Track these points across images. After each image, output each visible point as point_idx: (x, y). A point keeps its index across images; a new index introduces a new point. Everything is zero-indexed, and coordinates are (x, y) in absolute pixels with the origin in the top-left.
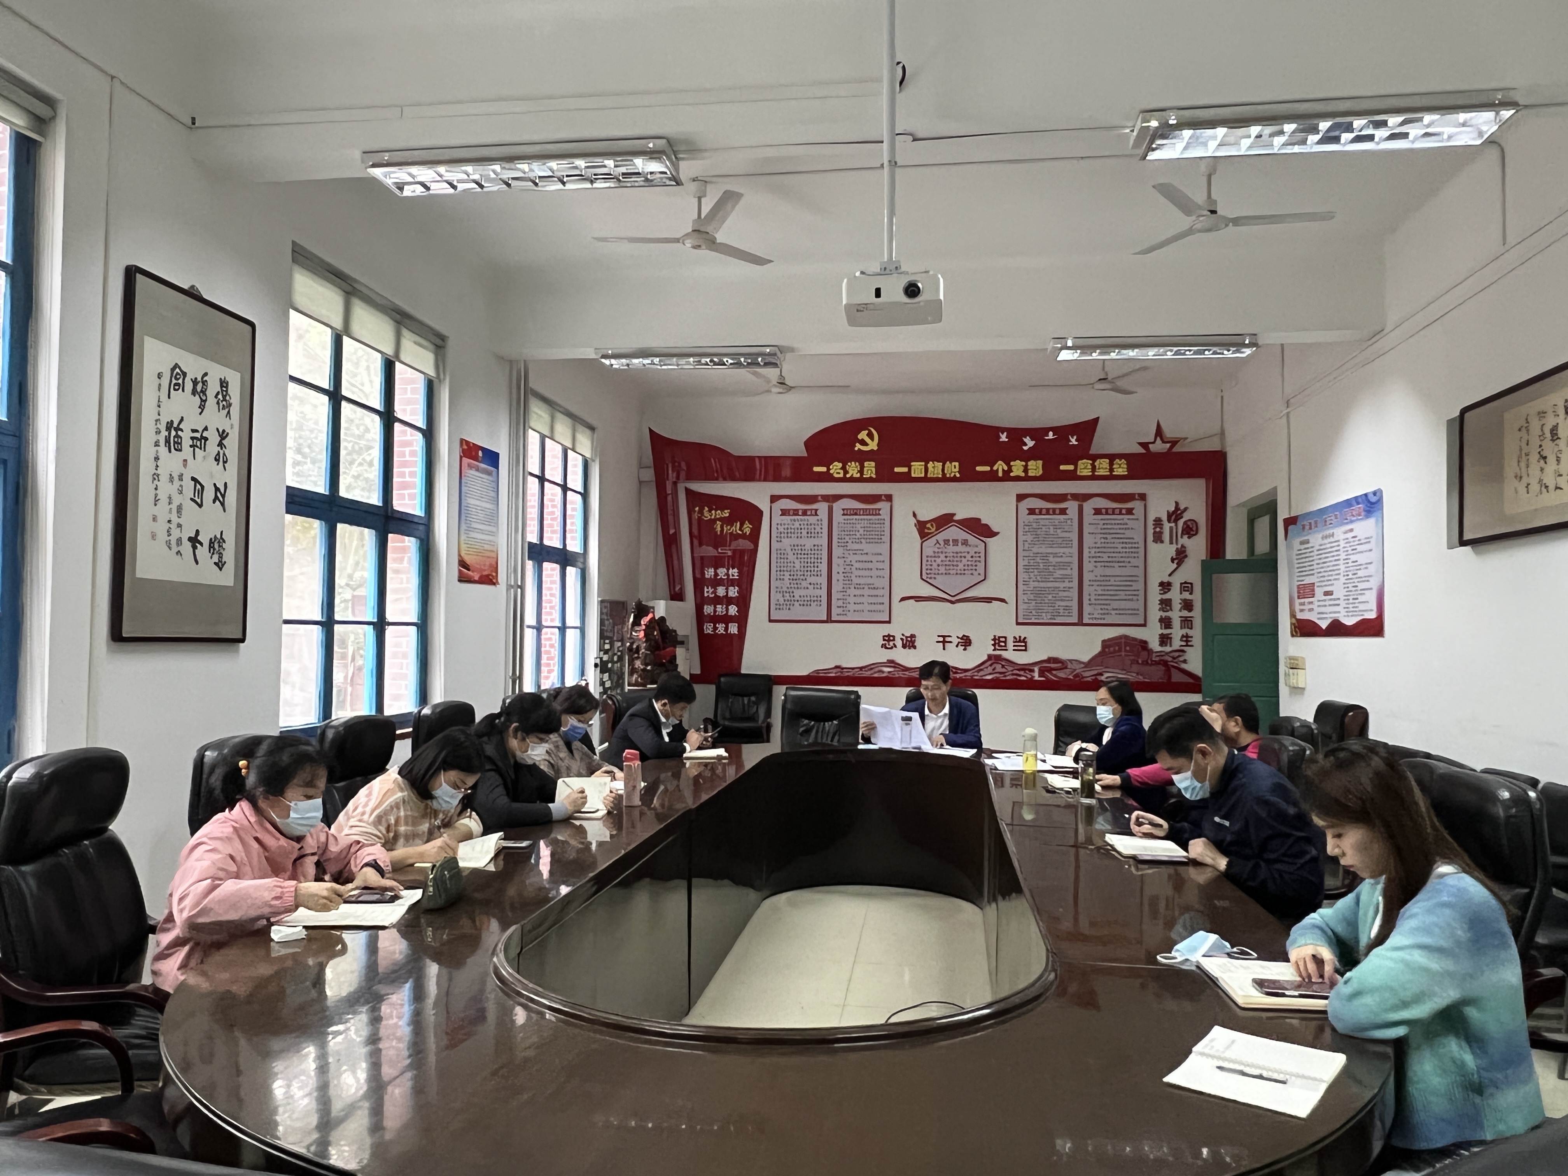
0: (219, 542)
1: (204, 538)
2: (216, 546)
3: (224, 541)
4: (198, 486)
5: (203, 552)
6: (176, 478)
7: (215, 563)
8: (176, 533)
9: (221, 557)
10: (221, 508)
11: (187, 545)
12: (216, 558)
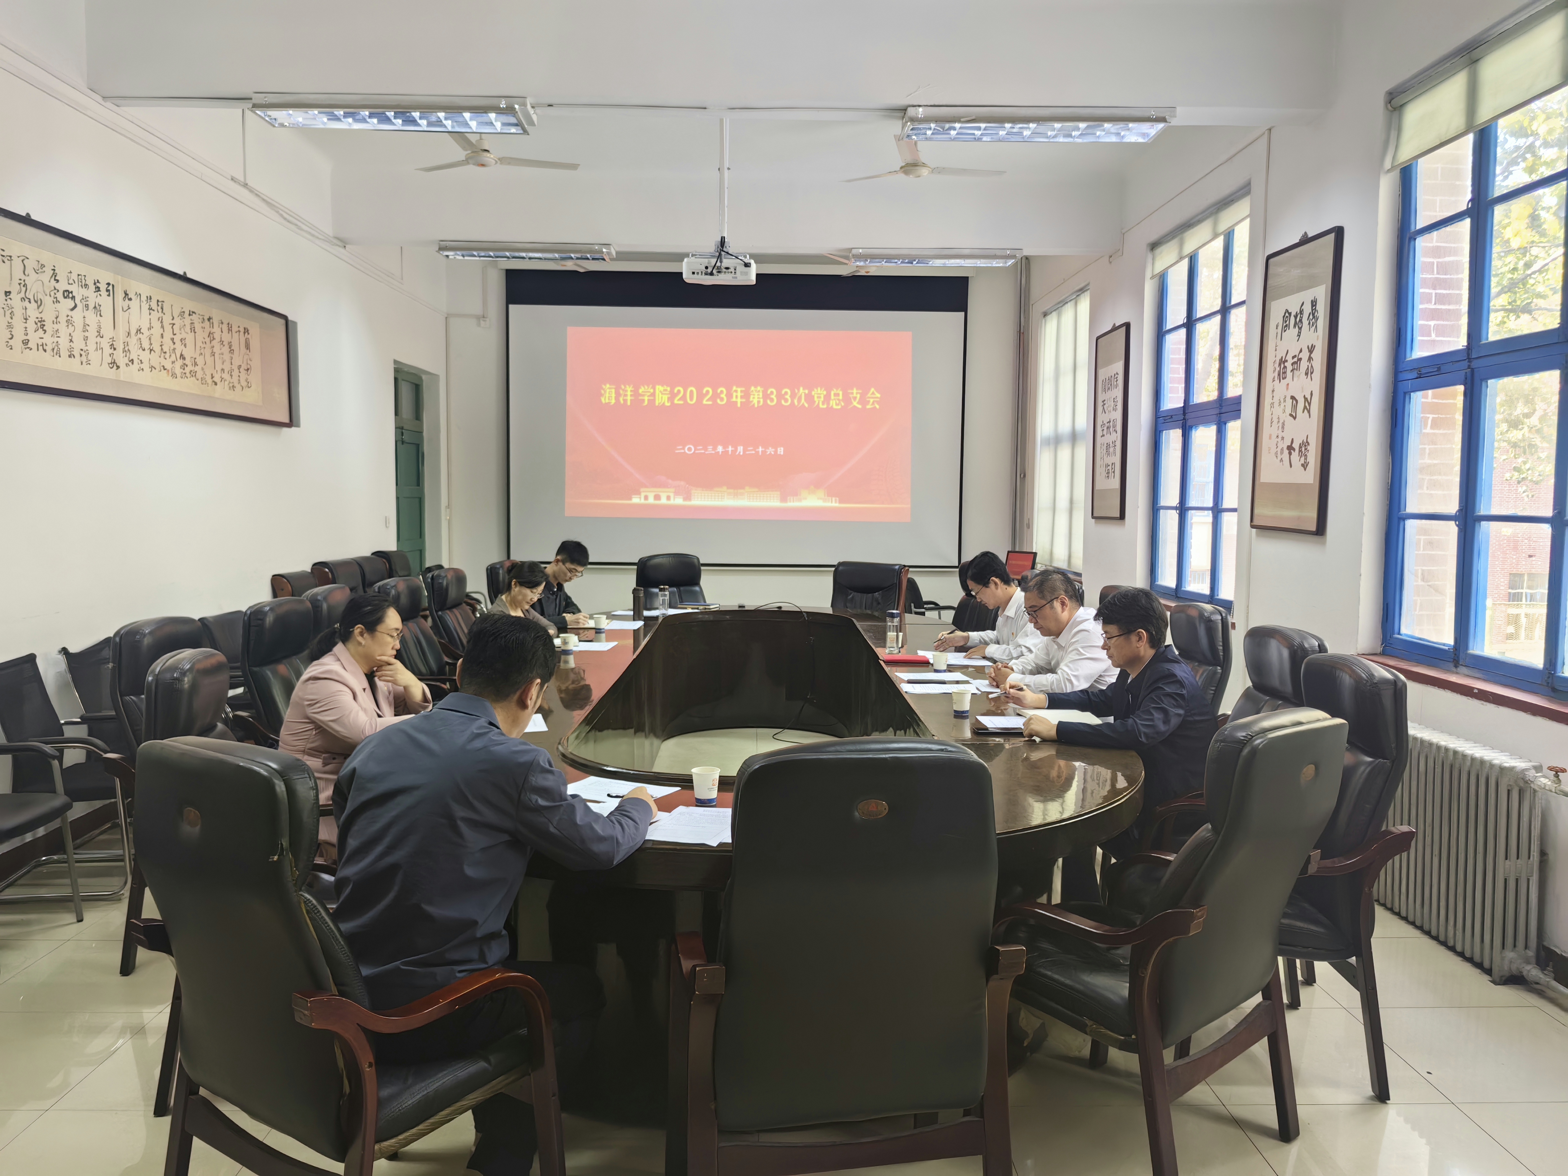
0: (1305, 446)
1: (1296, 445)
2: (1303, 449)
3: (1309, 444)
4: (1294, 402)
5: (1295, 454)
6: (1282, 401)
7: (1303, 465)
8: (1280, 446)
9: (1306, 459)
10: (1308, 415)
11: (1286, 452)
12: (1302, 461)
